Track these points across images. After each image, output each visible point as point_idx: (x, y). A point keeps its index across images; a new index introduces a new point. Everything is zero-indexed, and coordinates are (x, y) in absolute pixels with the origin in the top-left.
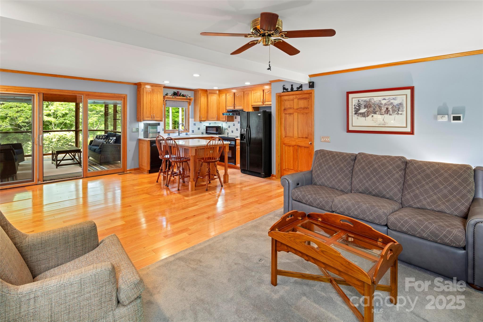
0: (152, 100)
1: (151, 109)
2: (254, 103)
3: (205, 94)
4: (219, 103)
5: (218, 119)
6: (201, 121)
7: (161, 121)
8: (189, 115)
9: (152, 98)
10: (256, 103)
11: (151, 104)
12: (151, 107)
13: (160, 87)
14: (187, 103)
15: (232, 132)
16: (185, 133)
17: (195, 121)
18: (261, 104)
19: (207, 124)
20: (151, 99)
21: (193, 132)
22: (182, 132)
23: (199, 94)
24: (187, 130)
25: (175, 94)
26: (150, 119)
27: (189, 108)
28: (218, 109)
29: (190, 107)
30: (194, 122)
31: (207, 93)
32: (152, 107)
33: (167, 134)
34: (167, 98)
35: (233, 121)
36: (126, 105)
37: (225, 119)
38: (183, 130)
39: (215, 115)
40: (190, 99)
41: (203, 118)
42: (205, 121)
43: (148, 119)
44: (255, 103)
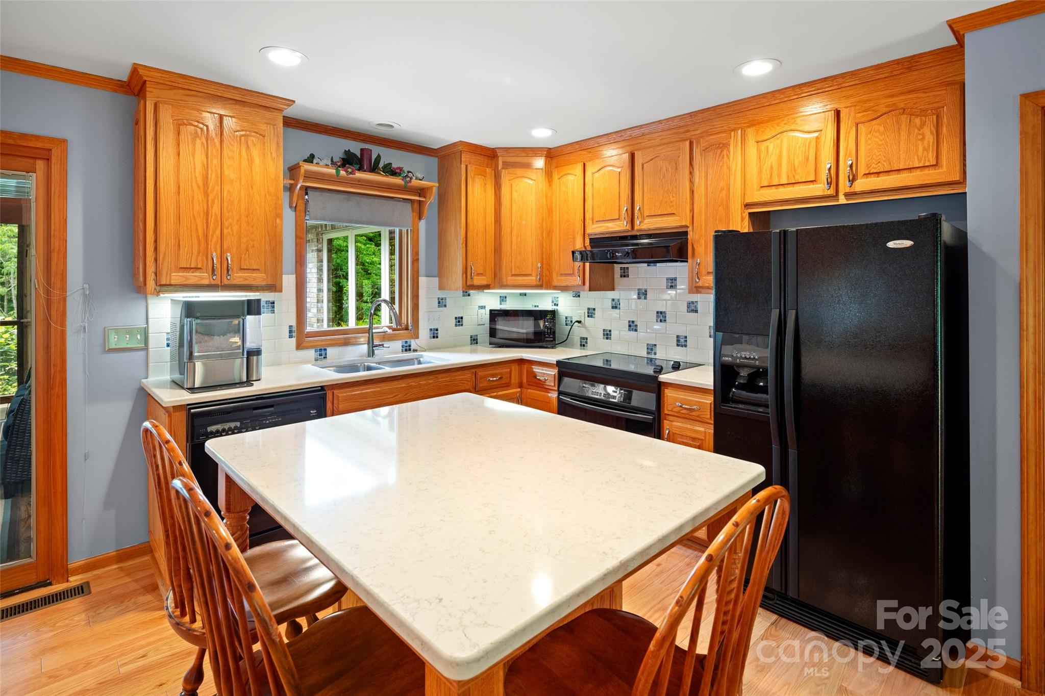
0: (212, 176)
1: (212, 226)
2: (763, 191)
3: (488, 170)
4: (550, 210)
5: (545, 283)
6: (468, 288)
7: (274, 287)
8: (416, 260)
9: (216, 162)
10: (781, 189)
11: (211, 197)
12: (207, 213)
13: (267, 114)
14: (408, 206)
15: (607, 335)
16: (398, 345)
17: (441, 288)
18: (820, 193)
19: (490, 300)
20: (206, 169)
21: (435, 337)
22: (385, 337)
23: (463, 167)
24: (407, 329)
25: (348, 160)
26: (204, 277)
27: (415, 232)
28: (546, 233)
29: (422, 224)
30: (441, 294)
31: (497, 165)
32: (216, 209)
33: (311, 353)
34: (309, 176)
35: (613, 289)
36: (64, 197)
37: (579, 281)
38: (389, 331)
39: (532, 262)
40: (422, 192)
41: (478, 274)
42: (488, 287)
43: (193, 277)
44: (773, 190)
